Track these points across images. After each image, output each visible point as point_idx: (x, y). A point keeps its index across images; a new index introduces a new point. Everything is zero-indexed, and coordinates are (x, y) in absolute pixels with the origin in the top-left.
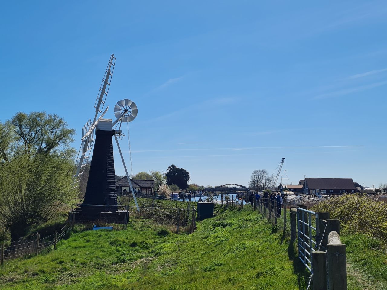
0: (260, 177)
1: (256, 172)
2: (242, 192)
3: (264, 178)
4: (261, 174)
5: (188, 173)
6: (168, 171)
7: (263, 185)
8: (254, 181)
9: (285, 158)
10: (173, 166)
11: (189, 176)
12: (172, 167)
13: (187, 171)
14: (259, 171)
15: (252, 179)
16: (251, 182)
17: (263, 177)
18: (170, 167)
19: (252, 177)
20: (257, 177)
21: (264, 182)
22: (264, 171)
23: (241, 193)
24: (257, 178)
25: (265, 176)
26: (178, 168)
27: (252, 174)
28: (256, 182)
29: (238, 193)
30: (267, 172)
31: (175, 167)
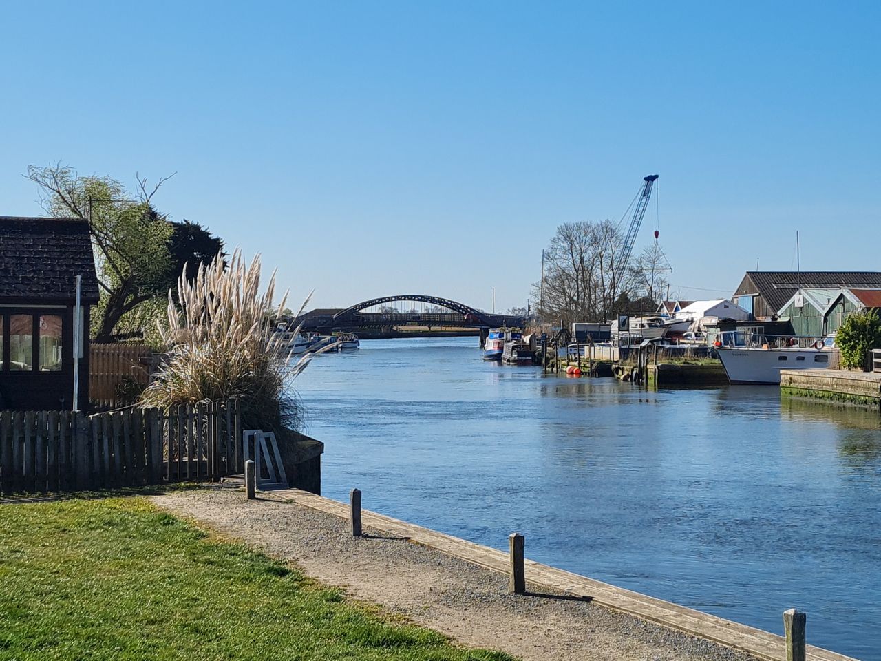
0: (587, 256)
4: (595, 241)
9: (656, 177)
14: (587, 228)
15: (549, 270)
16: (545, 280)
19: (549, 256)
20: (577, 256)
22: (607, 230)
24: (575, 263)
27: (551, 244)
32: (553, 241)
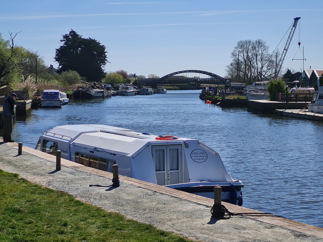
0: (250, 54)
1: (242, 45)
2: (213, 86)
3: (259, 57)
4: (254, 48)
5: (103, 48)
6: (62, 44)
7: (256, 71)
8: (238, 64)
9: (300, 18)
10: (73, 33)
11: (106, 54)
12: (71, 35)
13: (101, 45)
14: (250, 42)
15: (234, 60)
16: (231, 65)
17: (257, 56)
18: (66, 37)
19: (233, 54)
20: (246, 54)
21: (260, 65)
22: (259, 43)
23: (210, 88)
24: (245, 58)
25: (260, 52)
26: (83, 37)
27: (234, 49)
28: (243, 66)
29: (205, 88)
30: (267, 45)
31: (77, 35)
32: (235, 48)
